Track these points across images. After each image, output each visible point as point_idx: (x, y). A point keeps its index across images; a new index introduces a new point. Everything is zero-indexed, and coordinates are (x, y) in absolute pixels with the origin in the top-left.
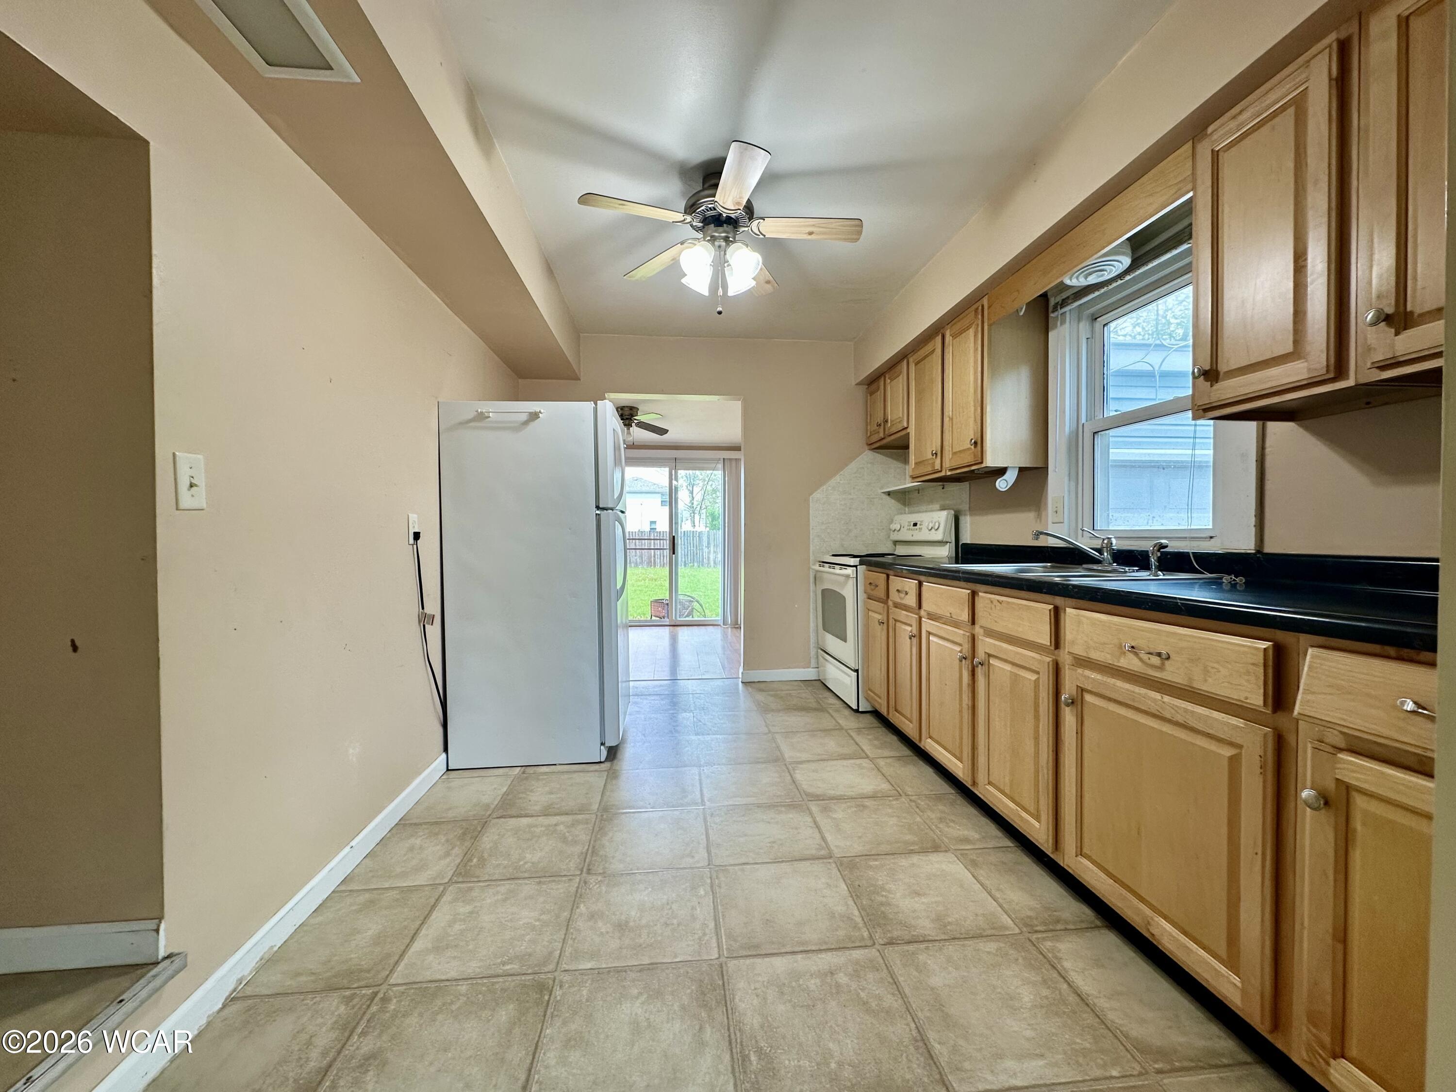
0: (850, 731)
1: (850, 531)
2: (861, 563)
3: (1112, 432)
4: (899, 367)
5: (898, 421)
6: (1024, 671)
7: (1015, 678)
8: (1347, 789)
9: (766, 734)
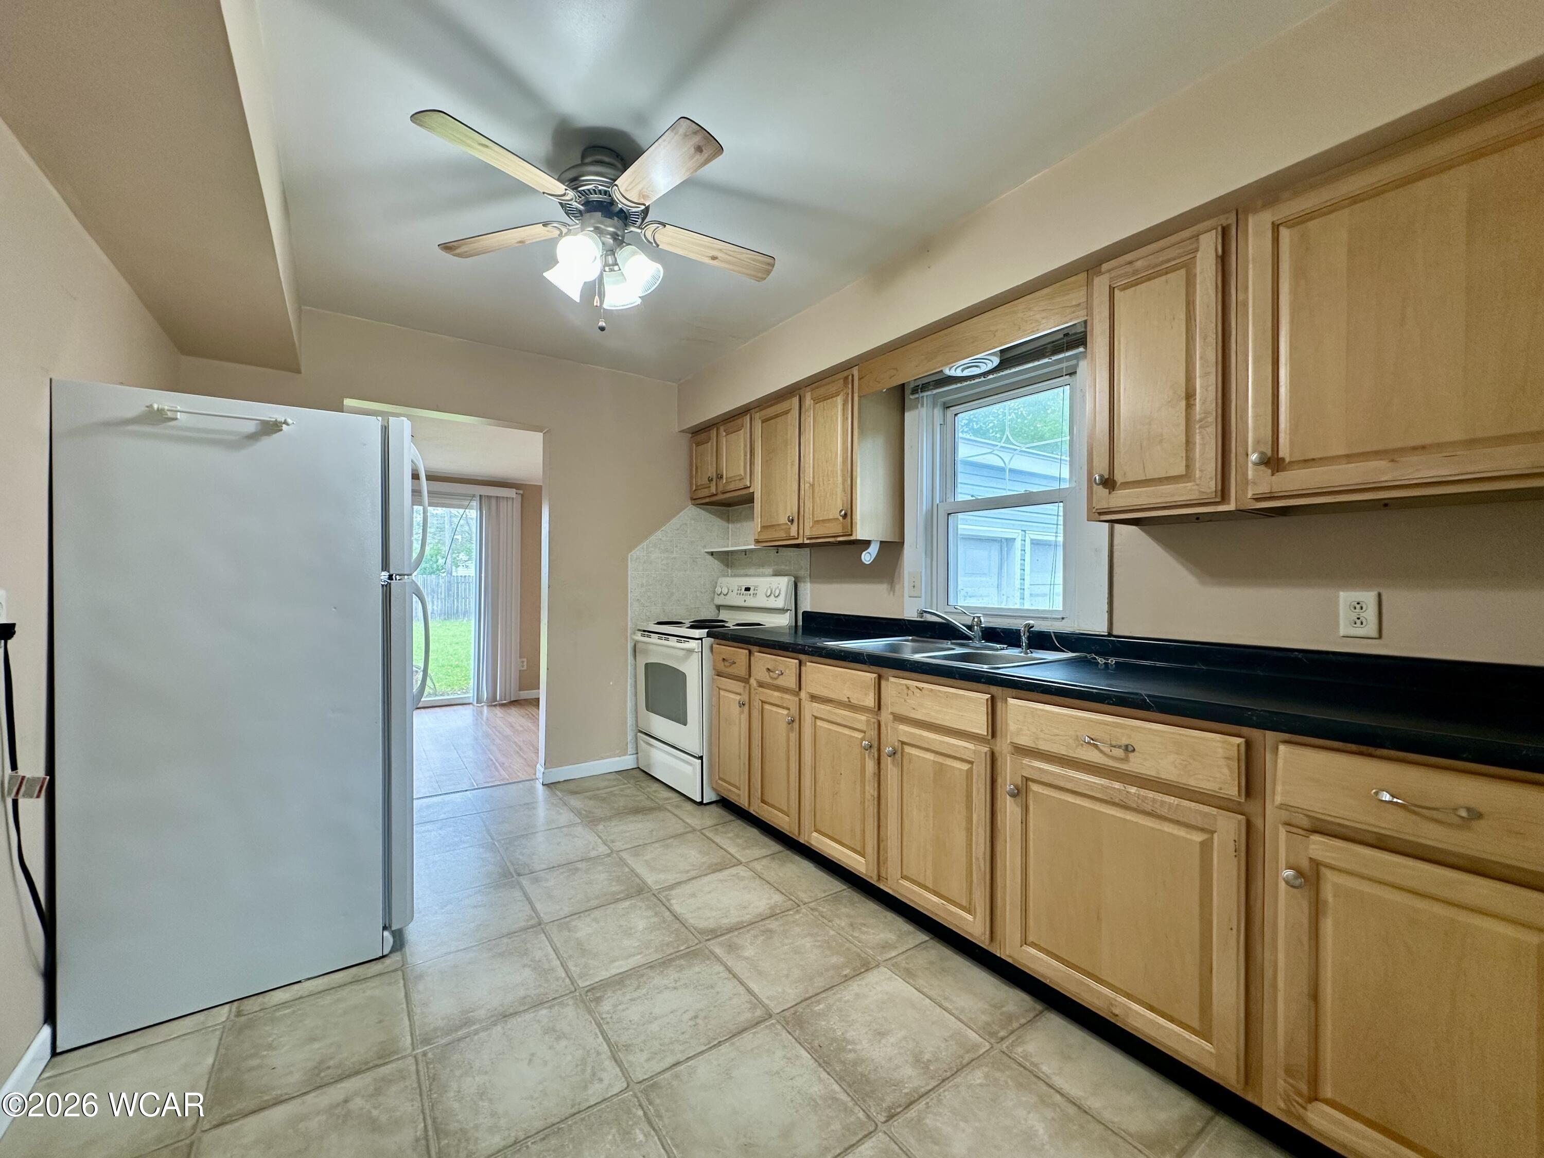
0: (703, 831)
1: (672, 594)
2: (709, 635)
3: (960, 516)
4: (739, 421)
5: (739, 478)
6: (951, 760)
7: (940, 770)
8: (1316, 864)
9: (608, 855)
